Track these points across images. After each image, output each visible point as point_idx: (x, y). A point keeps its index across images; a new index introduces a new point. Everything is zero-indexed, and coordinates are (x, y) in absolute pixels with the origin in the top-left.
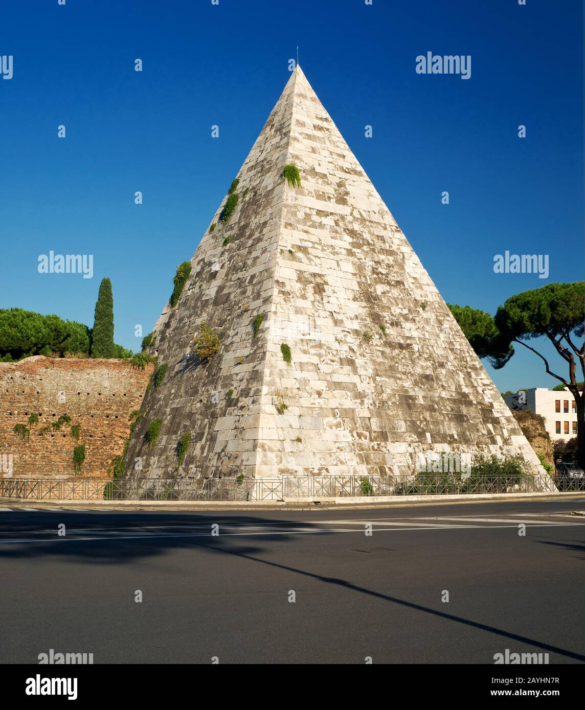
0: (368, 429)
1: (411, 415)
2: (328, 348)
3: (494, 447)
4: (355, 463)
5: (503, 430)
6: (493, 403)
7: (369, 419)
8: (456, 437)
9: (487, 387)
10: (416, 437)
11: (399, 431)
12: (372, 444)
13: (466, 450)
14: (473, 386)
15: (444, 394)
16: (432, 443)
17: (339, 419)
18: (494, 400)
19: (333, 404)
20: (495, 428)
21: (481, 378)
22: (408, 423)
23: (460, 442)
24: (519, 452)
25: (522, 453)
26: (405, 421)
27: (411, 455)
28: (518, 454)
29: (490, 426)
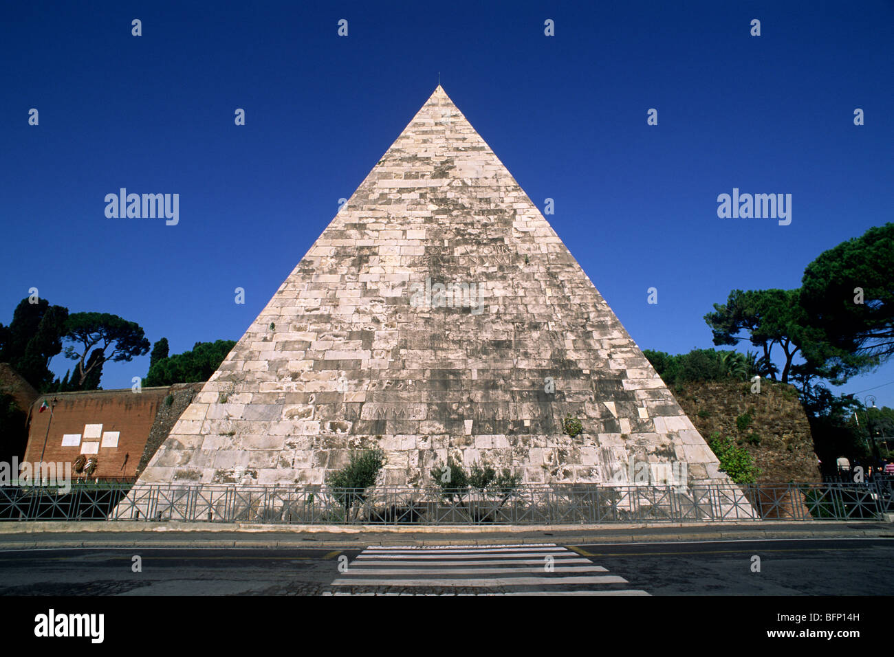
0: (354, 419)
1: (442, 397)
2: (339, 322)
3: (608, 436)
4: (307, 466)
5: (639, 409)
6: (627, 371)
7: (362, 404)
8: (527, 423)
9: (618, 349)
10: (442, 426)
11: (412, 418)
12: (352, 438)
13: (543, 444)
14: (590, 349)
15: (523, 364)
16: (473, 434)
17: (310, 406)
18: (630, 367)
19: (312, 387)
20: (619, 407)
21: (610, 337)
22: (434, 407)
23: (535, 432)
24: (667, 441)
25: (673, 444)
26: (429, 405)
27: (421, 453)
28: (663, 446)
29: (611, 405)
